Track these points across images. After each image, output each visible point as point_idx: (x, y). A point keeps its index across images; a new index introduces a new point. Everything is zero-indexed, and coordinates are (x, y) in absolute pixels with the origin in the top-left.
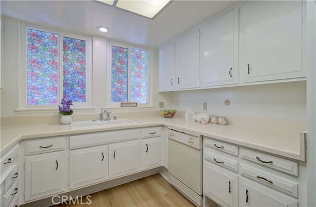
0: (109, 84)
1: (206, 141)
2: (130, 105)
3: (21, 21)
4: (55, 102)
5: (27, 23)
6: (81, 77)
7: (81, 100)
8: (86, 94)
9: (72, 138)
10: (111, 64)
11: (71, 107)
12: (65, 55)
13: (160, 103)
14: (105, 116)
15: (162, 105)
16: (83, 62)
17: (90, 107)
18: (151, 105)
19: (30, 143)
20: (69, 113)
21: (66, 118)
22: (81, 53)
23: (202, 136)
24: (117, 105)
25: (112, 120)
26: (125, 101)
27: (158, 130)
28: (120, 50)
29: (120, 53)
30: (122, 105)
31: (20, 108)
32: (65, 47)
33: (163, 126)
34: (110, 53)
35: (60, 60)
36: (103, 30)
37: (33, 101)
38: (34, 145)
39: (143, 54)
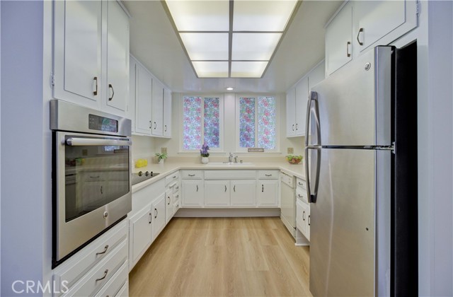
0: (238, 132)
1: (298, 181)
2: (256, 150)
3: (181, 93)
4: (199, 147)
5: (184, 94)
6: (216, 127)
7: (216, 146)
8: (220, 141)
9: (206, 172)
10: (239, 114)
11: (208, 151)
12: (206, 111)
13: (288, 149)
14: (233, 159)
15: (290, 150)
16: (217, 115)
17: (223, 151)
18: (279, 151)
19: (184, 171)
20: (207, 155)
21: (205, 159)
22: (216, 108)
23: (295, 177)
24: (245, 150)
25: (239, 163)
26: (252, 147)
27: (274, 174)
28: (247, 100)
29: (248, 103)
30: (250, 150)
31: (180, 151)
32: (206, 106)
33: (279, 170)
34: (238, 105)
35: (202, 116)
36: (230, 89)
37: (187, 146)
38: (186, 173)
39: (271, 100)
